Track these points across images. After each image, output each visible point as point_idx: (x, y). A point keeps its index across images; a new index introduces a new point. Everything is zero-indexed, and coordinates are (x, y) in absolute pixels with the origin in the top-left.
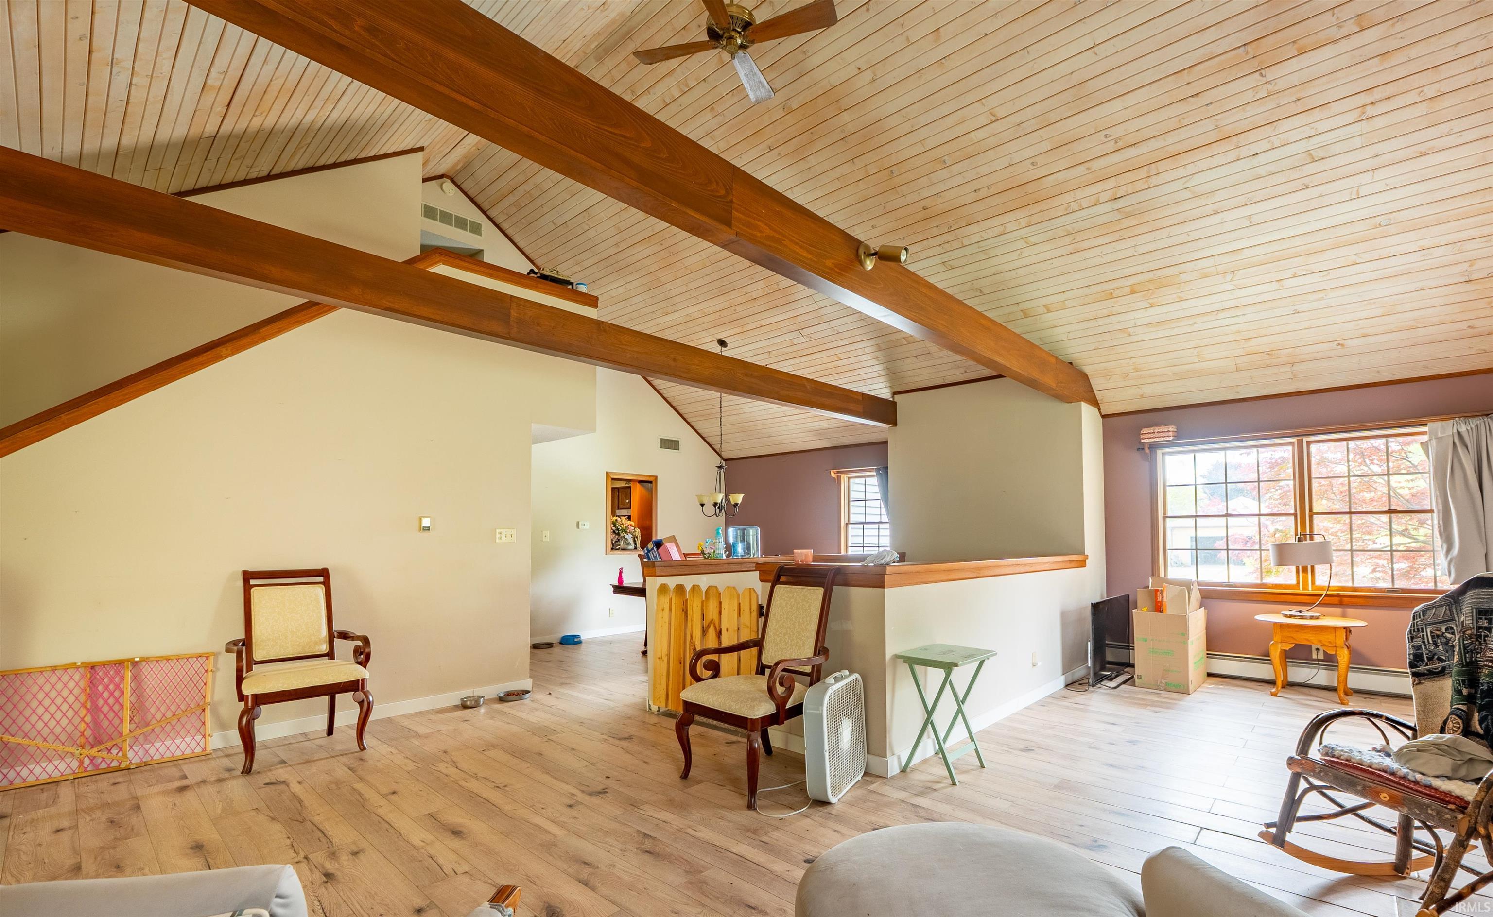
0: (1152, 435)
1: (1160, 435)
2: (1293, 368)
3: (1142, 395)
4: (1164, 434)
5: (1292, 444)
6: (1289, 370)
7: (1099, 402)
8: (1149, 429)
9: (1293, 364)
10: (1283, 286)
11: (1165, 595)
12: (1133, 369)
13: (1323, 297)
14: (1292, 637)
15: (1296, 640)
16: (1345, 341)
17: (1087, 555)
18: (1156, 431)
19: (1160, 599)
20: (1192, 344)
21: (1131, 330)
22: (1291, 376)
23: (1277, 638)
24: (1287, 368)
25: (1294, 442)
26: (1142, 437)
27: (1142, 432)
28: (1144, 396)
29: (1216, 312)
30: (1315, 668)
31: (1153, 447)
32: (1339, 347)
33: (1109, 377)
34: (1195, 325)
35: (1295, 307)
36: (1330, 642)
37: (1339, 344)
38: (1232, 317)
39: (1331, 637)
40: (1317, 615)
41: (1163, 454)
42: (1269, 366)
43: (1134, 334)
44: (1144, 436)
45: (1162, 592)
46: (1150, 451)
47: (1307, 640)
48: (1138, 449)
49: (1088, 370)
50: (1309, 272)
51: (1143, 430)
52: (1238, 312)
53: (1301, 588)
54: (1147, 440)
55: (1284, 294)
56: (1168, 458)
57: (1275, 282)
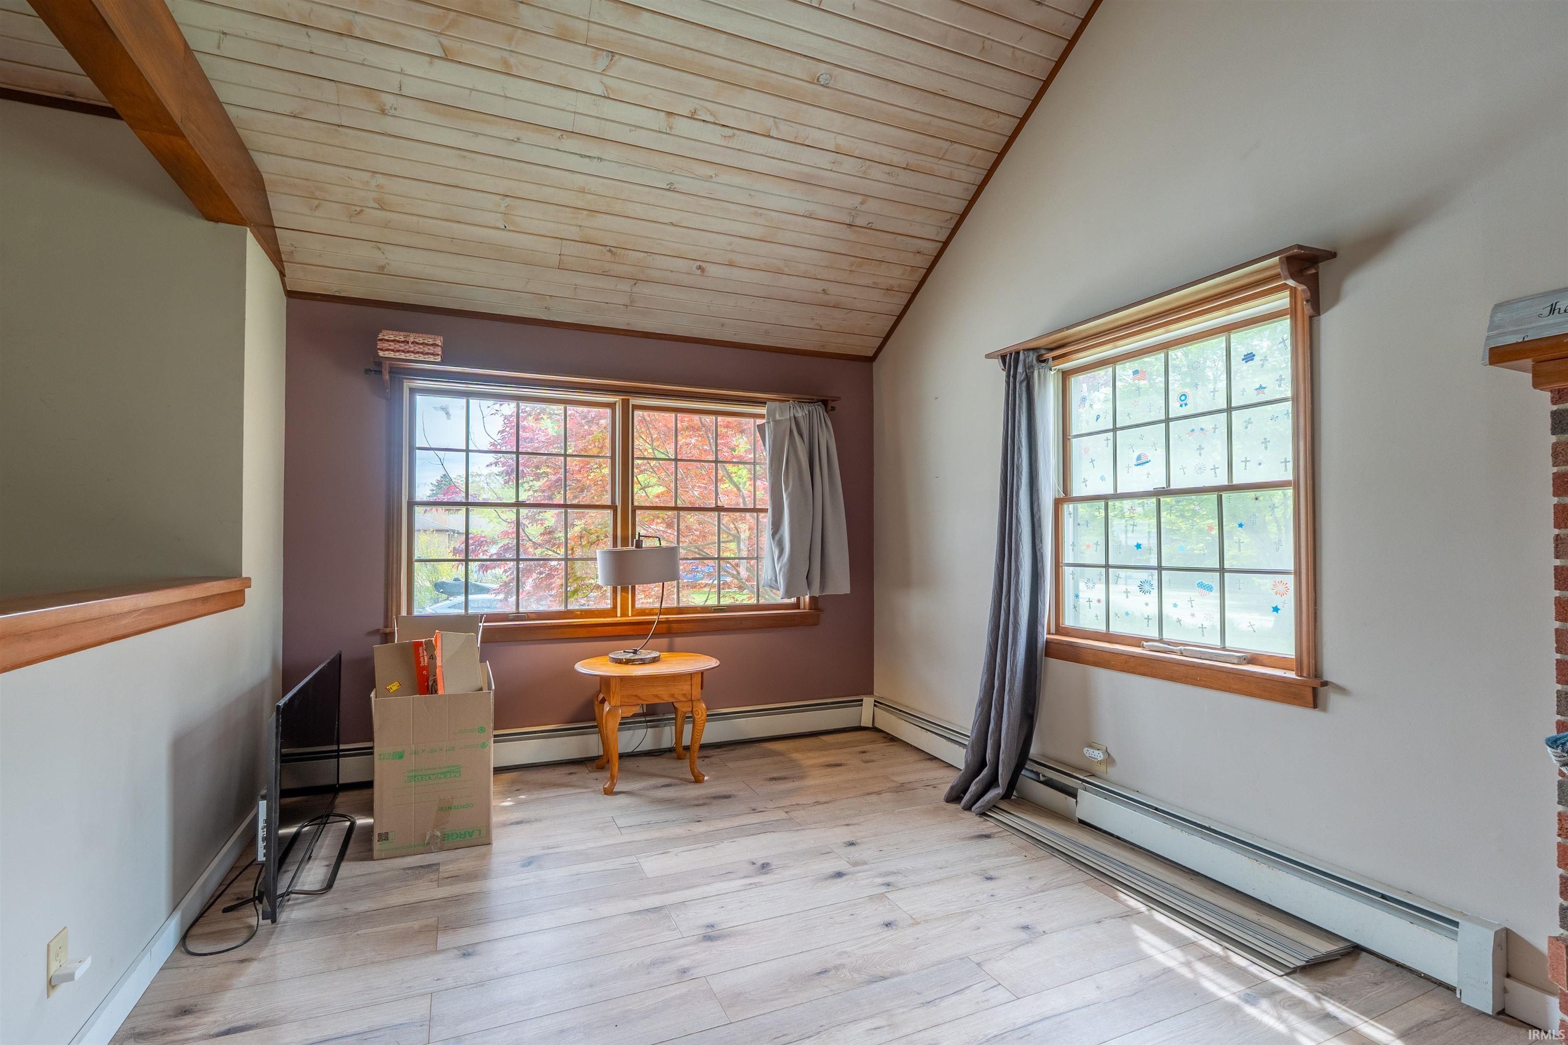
0: (403, 347)
1: (417, 348)
2: (635, 290)
3: (383, 268)
4: (426, 349)
5: (612, 406)
6: (629, 289)
7: (284, 257)
8: (396, 333)
9: (636, 281)
10: (671, 128)
11: (438, 653)
12: (375, 200)
13: (711, 177)
14: (636, 696)
15: (641, 699)
16: (707, 264)
17: (249, 579)
18: (412, 340)
19: (425, 661)
20: (503, 186)
21: (389, 100)
22: (626, 301)
23: (615, 700)
24: (625, 286)
25: (615, 404)
26: (380, 345)
27: (380, 337)
28: (386, 271)
29: (559, 134)
30: (639, 728)
31: (399, 372)
32: (699, 272)
33: (316, 202)
34: (518, 145)
35: (672, 178)
36: (684, 695)
37: (700, 268)
38: (581, 156)
39: (686, 687)
40: (655, 654)
41: (413, 391)
42: (605, 274)
43: (393, 112)
44: (385, 345)
45: (430, 647)
46: (391, 378)
47: (656, 696)
48: (368, 371)
49: (266, 164)
50: (711, 119)
51: (384, 332)
52: (594, 149)
53: (619, 615)
54: (392, 355)
55: (669, 144)
56: (421, 400)
57: (663, 114)
